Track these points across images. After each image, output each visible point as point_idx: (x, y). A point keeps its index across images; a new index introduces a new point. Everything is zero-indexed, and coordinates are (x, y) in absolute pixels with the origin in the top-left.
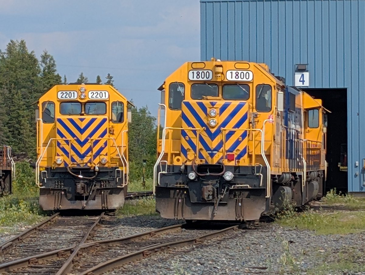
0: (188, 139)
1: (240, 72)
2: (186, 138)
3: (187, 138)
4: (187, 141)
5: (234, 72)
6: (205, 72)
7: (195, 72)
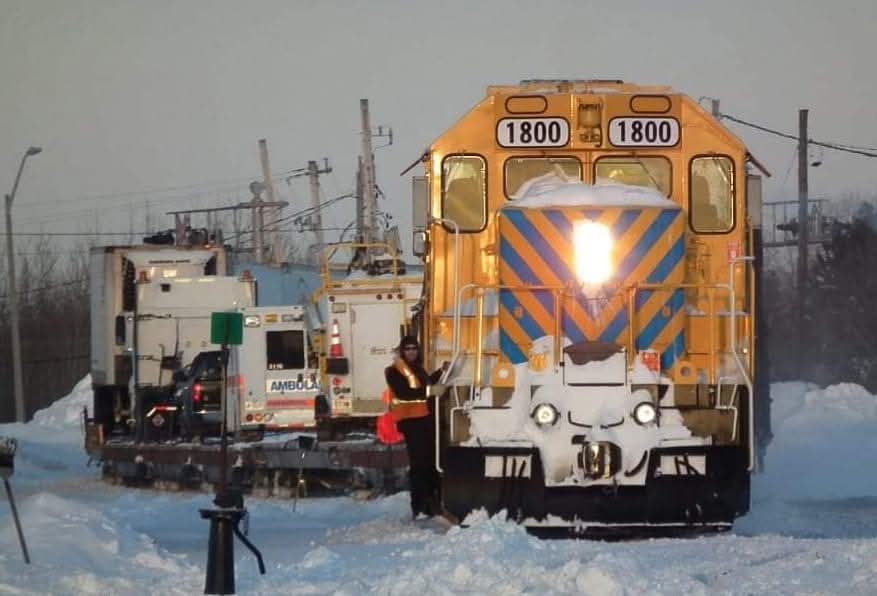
0: (521, 316)
1: (644, 122)
2: (516, 313)
3: (519, 313)
4: (517, 319)
5: (629, 122)
6: (547, 122)
7: (517, 123)
